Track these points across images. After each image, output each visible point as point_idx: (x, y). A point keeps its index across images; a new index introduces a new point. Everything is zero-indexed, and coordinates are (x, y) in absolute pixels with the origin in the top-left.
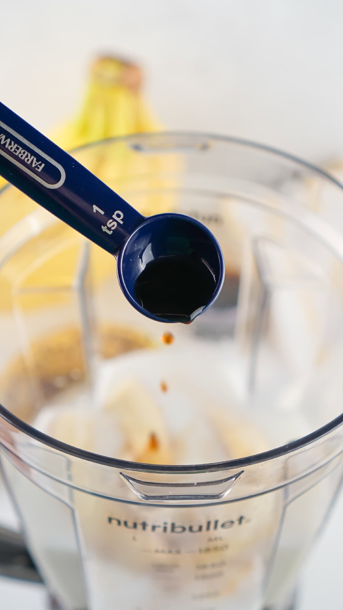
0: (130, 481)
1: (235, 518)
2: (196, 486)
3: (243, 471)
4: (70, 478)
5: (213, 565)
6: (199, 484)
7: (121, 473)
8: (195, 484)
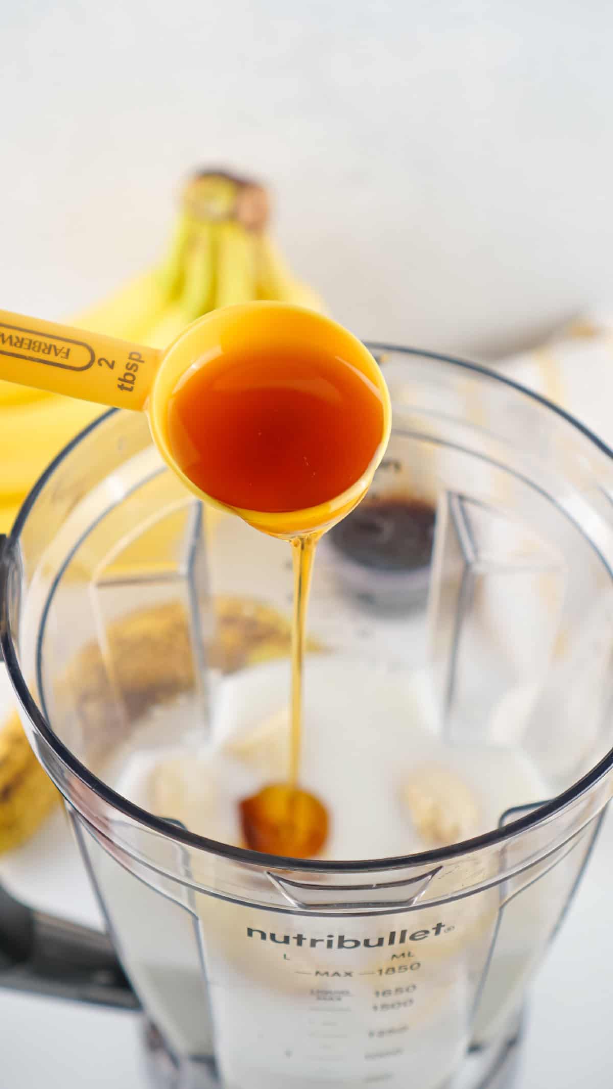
0: (281, 882)
1: (430, 927)
2: (376, 888)
3: (440, 867)
4: (188, 874)
5: (399, 990)
6: (379, 886)
7: (269, 873)
8: (374, 886)
